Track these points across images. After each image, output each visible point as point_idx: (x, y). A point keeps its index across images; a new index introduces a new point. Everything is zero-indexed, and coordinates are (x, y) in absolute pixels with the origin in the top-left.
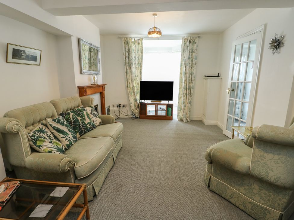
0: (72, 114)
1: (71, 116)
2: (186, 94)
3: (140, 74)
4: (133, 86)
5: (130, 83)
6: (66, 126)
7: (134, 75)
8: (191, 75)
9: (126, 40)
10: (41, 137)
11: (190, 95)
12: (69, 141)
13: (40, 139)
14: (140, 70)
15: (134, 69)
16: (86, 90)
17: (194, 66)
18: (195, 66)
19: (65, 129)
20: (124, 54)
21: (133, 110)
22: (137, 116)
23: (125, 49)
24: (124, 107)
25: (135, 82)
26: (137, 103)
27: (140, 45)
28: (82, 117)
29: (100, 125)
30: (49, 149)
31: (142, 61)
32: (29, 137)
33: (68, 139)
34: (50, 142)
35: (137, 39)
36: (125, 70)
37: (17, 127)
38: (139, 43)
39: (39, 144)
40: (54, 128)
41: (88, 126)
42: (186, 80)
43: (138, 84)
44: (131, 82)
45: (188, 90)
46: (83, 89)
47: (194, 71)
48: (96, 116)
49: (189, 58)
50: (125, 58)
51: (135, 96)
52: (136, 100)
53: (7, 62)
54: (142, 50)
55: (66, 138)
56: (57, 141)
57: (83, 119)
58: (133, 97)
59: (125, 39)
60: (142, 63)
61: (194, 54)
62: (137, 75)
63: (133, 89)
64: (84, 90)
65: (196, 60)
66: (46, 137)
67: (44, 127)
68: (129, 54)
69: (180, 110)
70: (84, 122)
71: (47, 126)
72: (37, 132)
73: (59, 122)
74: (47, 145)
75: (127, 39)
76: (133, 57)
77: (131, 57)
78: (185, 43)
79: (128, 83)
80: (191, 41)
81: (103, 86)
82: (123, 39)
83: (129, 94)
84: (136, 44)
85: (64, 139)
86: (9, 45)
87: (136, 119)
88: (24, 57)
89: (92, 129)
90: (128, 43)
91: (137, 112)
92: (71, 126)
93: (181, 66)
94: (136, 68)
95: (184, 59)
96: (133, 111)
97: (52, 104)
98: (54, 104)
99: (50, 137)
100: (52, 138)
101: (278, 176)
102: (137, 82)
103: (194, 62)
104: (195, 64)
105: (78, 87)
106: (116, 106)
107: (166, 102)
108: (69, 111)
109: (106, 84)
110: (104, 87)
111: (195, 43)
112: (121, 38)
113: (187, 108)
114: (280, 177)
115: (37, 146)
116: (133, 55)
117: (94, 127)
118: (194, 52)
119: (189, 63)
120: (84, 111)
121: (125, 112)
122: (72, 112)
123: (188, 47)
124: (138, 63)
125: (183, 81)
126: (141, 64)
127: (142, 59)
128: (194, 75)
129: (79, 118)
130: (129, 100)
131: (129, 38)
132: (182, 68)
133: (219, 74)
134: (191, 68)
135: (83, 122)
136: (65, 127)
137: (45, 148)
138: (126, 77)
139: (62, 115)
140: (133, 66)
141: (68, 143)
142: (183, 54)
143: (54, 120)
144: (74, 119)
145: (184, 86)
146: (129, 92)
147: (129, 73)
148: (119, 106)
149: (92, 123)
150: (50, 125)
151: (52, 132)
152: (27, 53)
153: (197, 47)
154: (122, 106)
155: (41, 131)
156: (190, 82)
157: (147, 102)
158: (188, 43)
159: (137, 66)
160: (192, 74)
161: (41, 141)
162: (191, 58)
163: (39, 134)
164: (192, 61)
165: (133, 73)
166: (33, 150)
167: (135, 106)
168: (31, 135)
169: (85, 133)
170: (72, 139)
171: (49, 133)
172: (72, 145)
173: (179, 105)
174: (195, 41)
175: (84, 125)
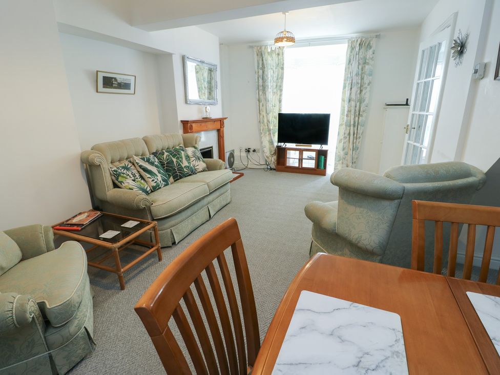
0: (166, 154)
1: (165, 156)
2: (349, 134)
3: (278, 102)
4: (268, 121)
5: (263, 117)
6: (156, 166)
7: (271, 104)
8: (360, 103)
9: (260, 51)
10: (124, 174)
11: (355, 136)
12: (156, 182)
13: (122, 175)
14: (279, 95)
15: (270, 95)
16: (192, 126)
17: (366, 88)
18: (369, 87)
19: (154, 170)
20: (256, 72)
21: (267, 157)
22: (273, 166)
23: (258, 63)
24: (255, 153)
25: (271, 115)
26: (274, 147)
27: (280, 57)
28: (178, 158)
29: (203, 171)
30: (130, 186)
31: (282, 82)
32: (111, 172)
33: (155, 181)
34: (133, 180)
35: (276, 48)
36: (258, 97)
37: (98, 160)
38: (278, 54)
39: (121, 180)
40: (140, 167)
41: (185, 170)
42: (349, 111)
43: (275, 118)
44: (265, 115)
45: (352, 128)
46: (188, 123)
47: (367, 96)
48: (199, 159)
49: (357, 75)
50: (258, 79)
51: (271, 137)
52: (271, 143)
53: (97, 92)
54: (283, 64)
55: (152, 179)
56: (142, 181)
57: (180, 160)
58: (268, 138)
59: (259, 48)
60: (282, 85)
61: (367, 67)
62: (275, 104)
63: (268, 126)
64: (189, 125)
65: (371, 77)
66: (130, 175)
67: (130, 165)
68: (263, 72)
69: (339, 161)
70: (181, 165)
71: (133, 164)
72: (121, 168)
73: (148, 161)
74: (129, 182)
75: (261, 48)
76: (269, 76)
77: (267, 76)
78: (353, 48)
79: (261, 117)
80: (363, 44)
81: (221, 121)
82: (255, 50)
83: (261, 133)
84: (274, 55)
85: (150, 180)
86: (98, 73)
87: (272, 171)
88: (116, 85)
89: (190, 175)
90: (262, 55)
91: (273, 160)
92: (164, 167)
93: (344, 87)
94: (274, 93)
95: (349, 76)
96: (267, 159)
97: (144, 141)
98: (146, 141)
99: (134, 176)
100: (137, 177)
101: (360, 235)
102: (274, 114)
103: (366, 81)
104: (369, 85)
105: (182, 121)
106: (244, 150)
107: (317, 147)
108: (164, 151)
109: (226, 118)
110: (223, 122)
111: (371, 48)
112: (252, 47)
113: (349, 158)
114: (361, 237)
115: (119, 182)
116: (270, 74)
117: (193, 172)
118: (368, 64)
119: (358, 83)
120: (182, 152)
121: (256, 160)
122: (166, 152)
123: (357, 56)
124: (277, 86)
125: (346, 113)
126: (280, 86)
127: (282, 78)
128: (366, 101)
129: (175, 160)
130: (262, 143)
131: (263, 48)
132: (345, 92)
133: (407, 99)
134: (361, 91)
135: (179, 165)
136: (154, 167)
137: (126, 184)
138: (258, 107)
139: (155, 154)
140: (270, 90)
141: (155, 184)
142: (349, 68)
143: (143, 159)
144: (168, 160)
145: (347, 121)
146: (261, 131)
147: (263, 102)
148: (248, 151)
149: (191, 168)
150: (137, 163)
151: (138, 171)
152: (119, 81)
153: (373, 53)
154: (251, 150)
155: (126, 168)
156: (357, 114)
157: (289, 145)
158: (357, 49)
159: (275, 91)
160: (361, 101)
161: (123, 177)
162: (361, 75)
163: (122, 170)
164: (362, 79)
165: (268, 101)
166: (115, 186)
167: (271, 152)
168: (113, 169)
169: (181, 178)
170: (160, 181)
171: (135, 171)
172: (160, 188)
173: (337, 152)
174: (369, 44)
175: (180, 169)
